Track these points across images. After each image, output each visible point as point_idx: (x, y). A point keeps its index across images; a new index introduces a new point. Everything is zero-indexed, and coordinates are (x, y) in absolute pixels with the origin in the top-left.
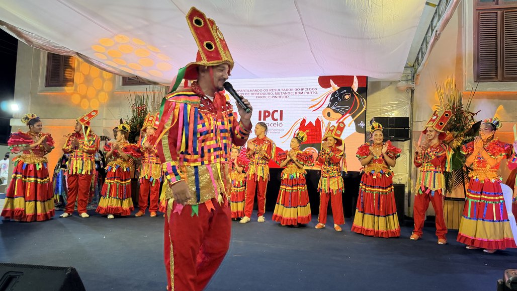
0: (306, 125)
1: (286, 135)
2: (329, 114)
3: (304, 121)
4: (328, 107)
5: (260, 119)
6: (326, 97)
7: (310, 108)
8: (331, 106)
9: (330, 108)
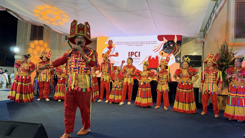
0: (151, 59)
1: (141, 64)
3: (150, 57)
4: (162, 50)
6: (161, 45)
7: (153, 51)
8: (164, 50)
9: (163, 51)
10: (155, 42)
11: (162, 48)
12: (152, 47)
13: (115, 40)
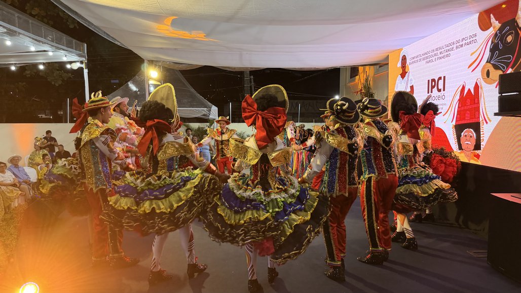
0: (465, 95)
1: (447, 112)
2: (488, 74)
3: (463, 88)
4: (487, 62)
5: (428, 93)
6: (485, 45)
7: (469, 67)
8: (491, 59)
9: (490, 62)
10: (472, 39)
11: (487, 54)
12: (467, 55)
13: (410, 51)
